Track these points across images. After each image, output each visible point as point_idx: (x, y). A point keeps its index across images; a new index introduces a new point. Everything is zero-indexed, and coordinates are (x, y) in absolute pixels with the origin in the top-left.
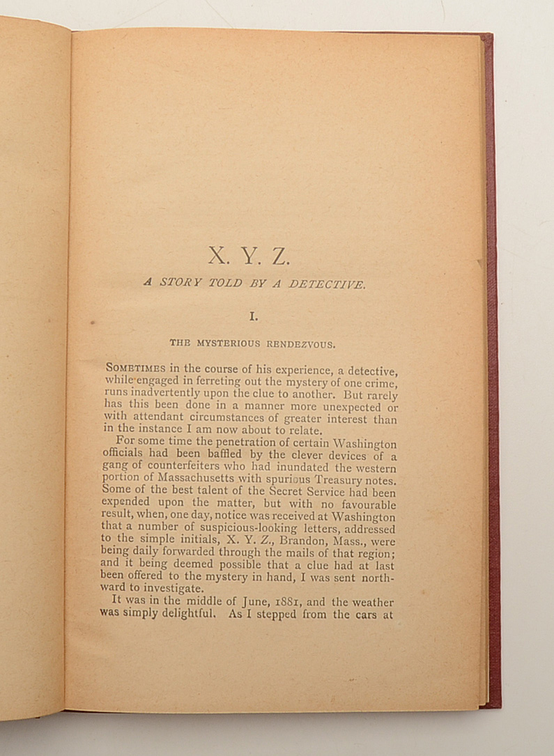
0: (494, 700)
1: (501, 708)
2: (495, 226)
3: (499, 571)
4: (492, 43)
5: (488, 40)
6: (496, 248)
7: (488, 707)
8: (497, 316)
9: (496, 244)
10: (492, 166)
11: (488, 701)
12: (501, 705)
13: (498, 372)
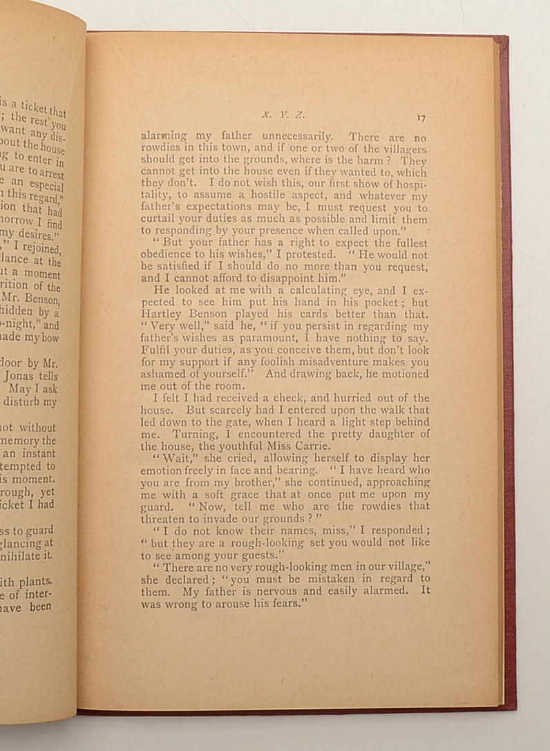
0: (510, 702)
1: (516, 710)
2: (511, 227)
3: (515, 573)
4: (508, 45)
5: (503, 43)
6: (511, 249)
7: (500, 708)
8: (512, 317)
9: (511, 246)
10: (507, 168)
11: (503, 703)
12: (516, 707)
13: (513, 373)
